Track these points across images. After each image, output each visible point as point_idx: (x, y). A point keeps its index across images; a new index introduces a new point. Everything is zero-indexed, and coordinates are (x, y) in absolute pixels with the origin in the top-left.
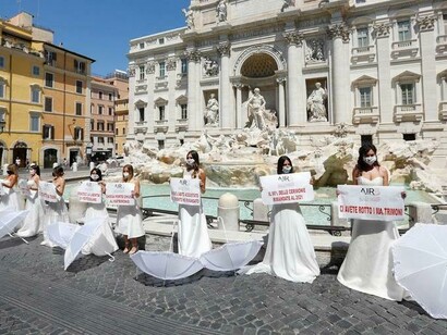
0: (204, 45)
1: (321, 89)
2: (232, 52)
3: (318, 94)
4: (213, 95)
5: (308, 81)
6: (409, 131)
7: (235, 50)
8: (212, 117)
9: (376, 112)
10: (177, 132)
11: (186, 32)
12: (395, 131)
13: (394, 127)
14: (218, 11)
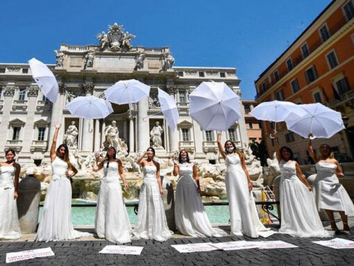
0: (70, 82)
1: (160, 127)
2: (94, 92)
3: (157, 130)
4: (73, 122)
5: (151, 120)
6: (212, 159)
7: (97, 90)
8: (72, 141)
9: (192, 145)
10: (32, 152)
11: (56, 68)
12: (205, 158)
13: (204, 156)
14: (87, 59)
